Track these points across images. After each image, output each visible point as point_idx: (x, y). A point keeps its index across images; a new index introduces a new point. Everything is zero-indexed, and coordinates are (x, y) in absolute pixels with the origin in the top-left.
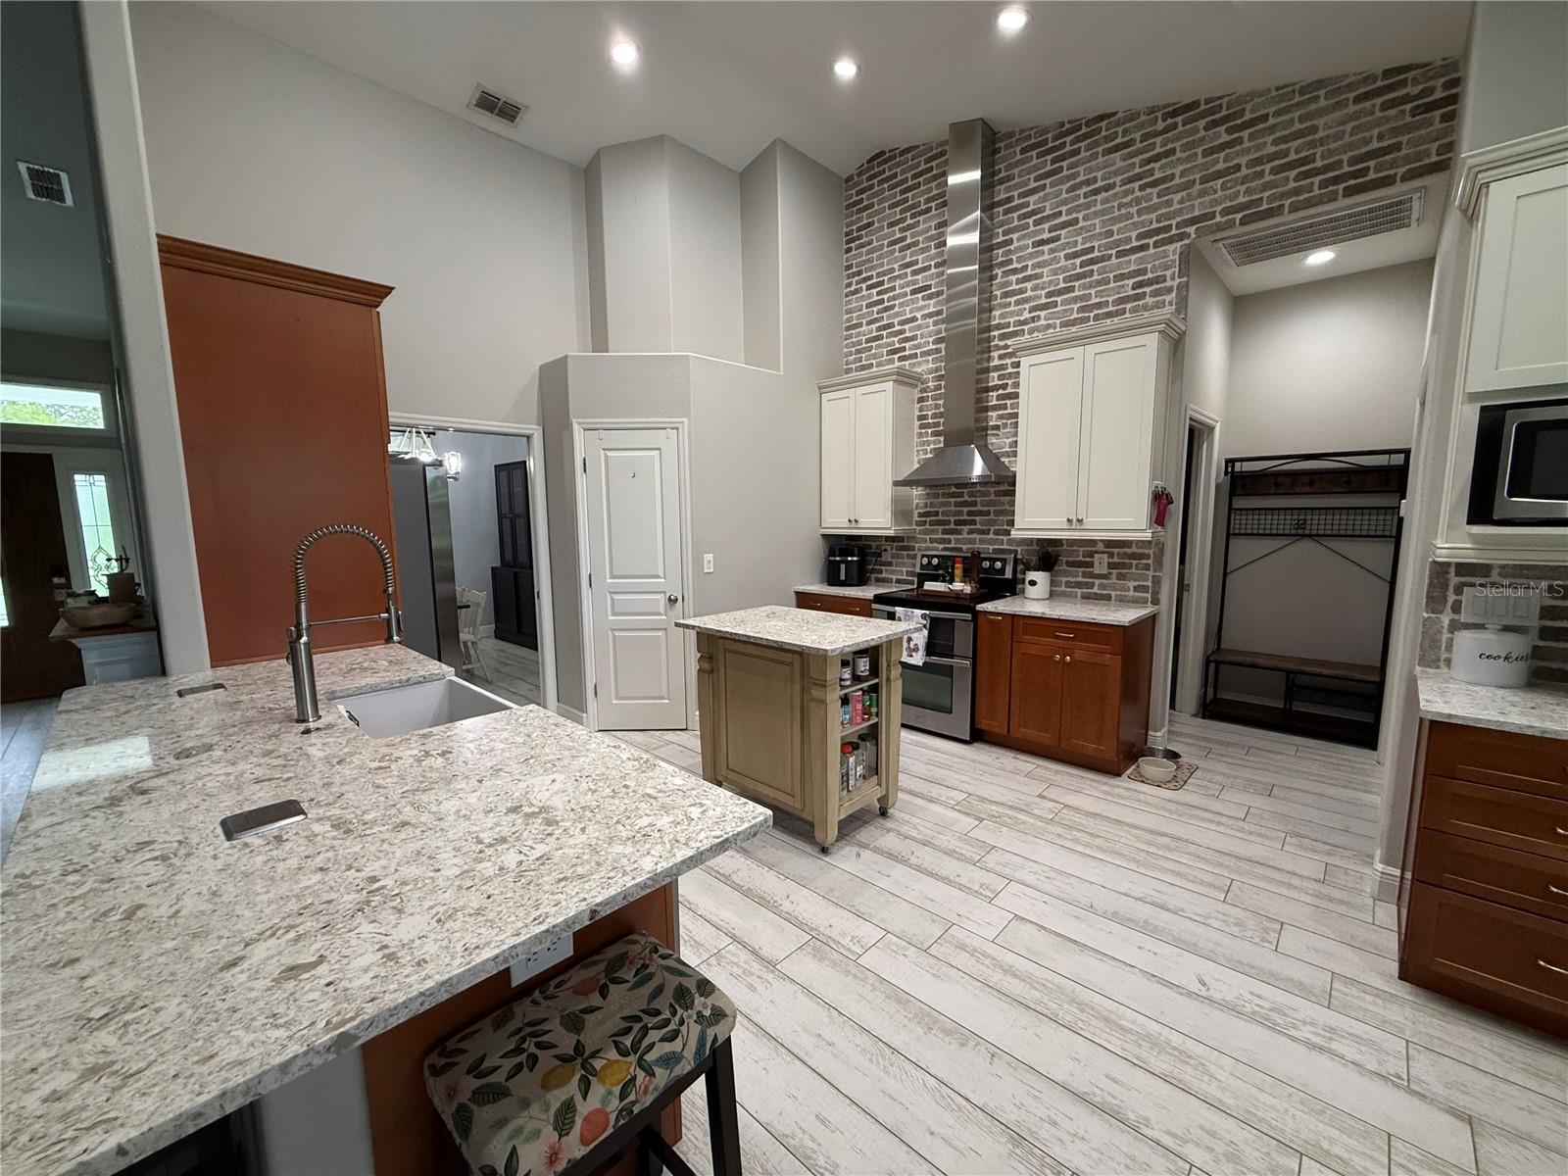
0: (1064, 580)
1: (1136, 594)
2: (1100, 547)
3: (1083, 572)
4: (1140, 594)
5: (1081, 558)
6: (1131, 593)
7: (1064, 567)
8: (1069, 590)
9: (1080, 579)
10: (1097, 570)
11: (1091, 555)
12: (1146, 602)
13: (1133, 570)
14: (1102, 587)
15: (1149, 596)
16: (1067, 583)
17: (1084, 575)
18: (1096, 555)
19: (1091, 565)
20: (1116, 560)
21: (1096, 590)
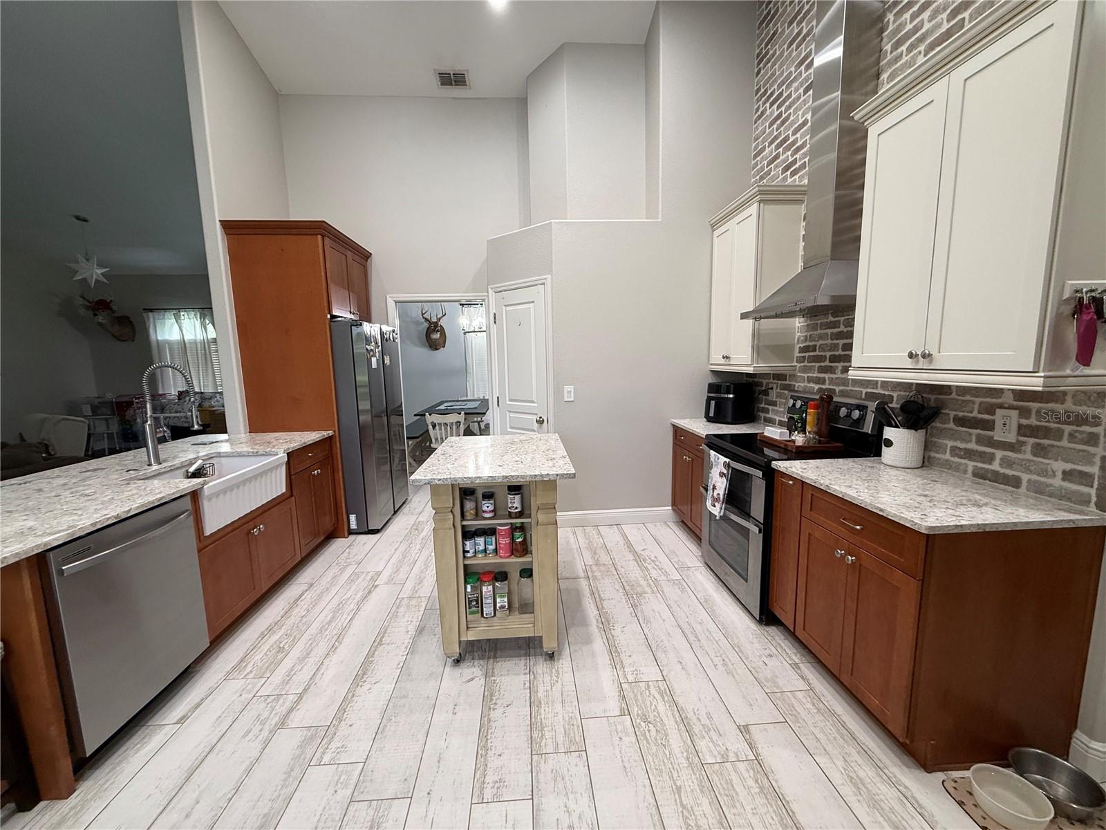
0: (950, 444)
1: (1067, 485)
2: (1008, 399)
3: (978, 436)
4: (1074, 487)
5: (975, 414)
6: (1057, 482)
7: (951, 425)
8: (956, 459)
9: (972, 446)
10: (998, 435)
11: (991, 409)
12: (1088, 503)
13: (1065, 443)
14: (1006, 462)
15: (1093, 492)
16: (954, 449)
17: (980, 440)
18: (998, 411)
19: (990, 426)
20: (1033, 421)
21: (995, 466)
